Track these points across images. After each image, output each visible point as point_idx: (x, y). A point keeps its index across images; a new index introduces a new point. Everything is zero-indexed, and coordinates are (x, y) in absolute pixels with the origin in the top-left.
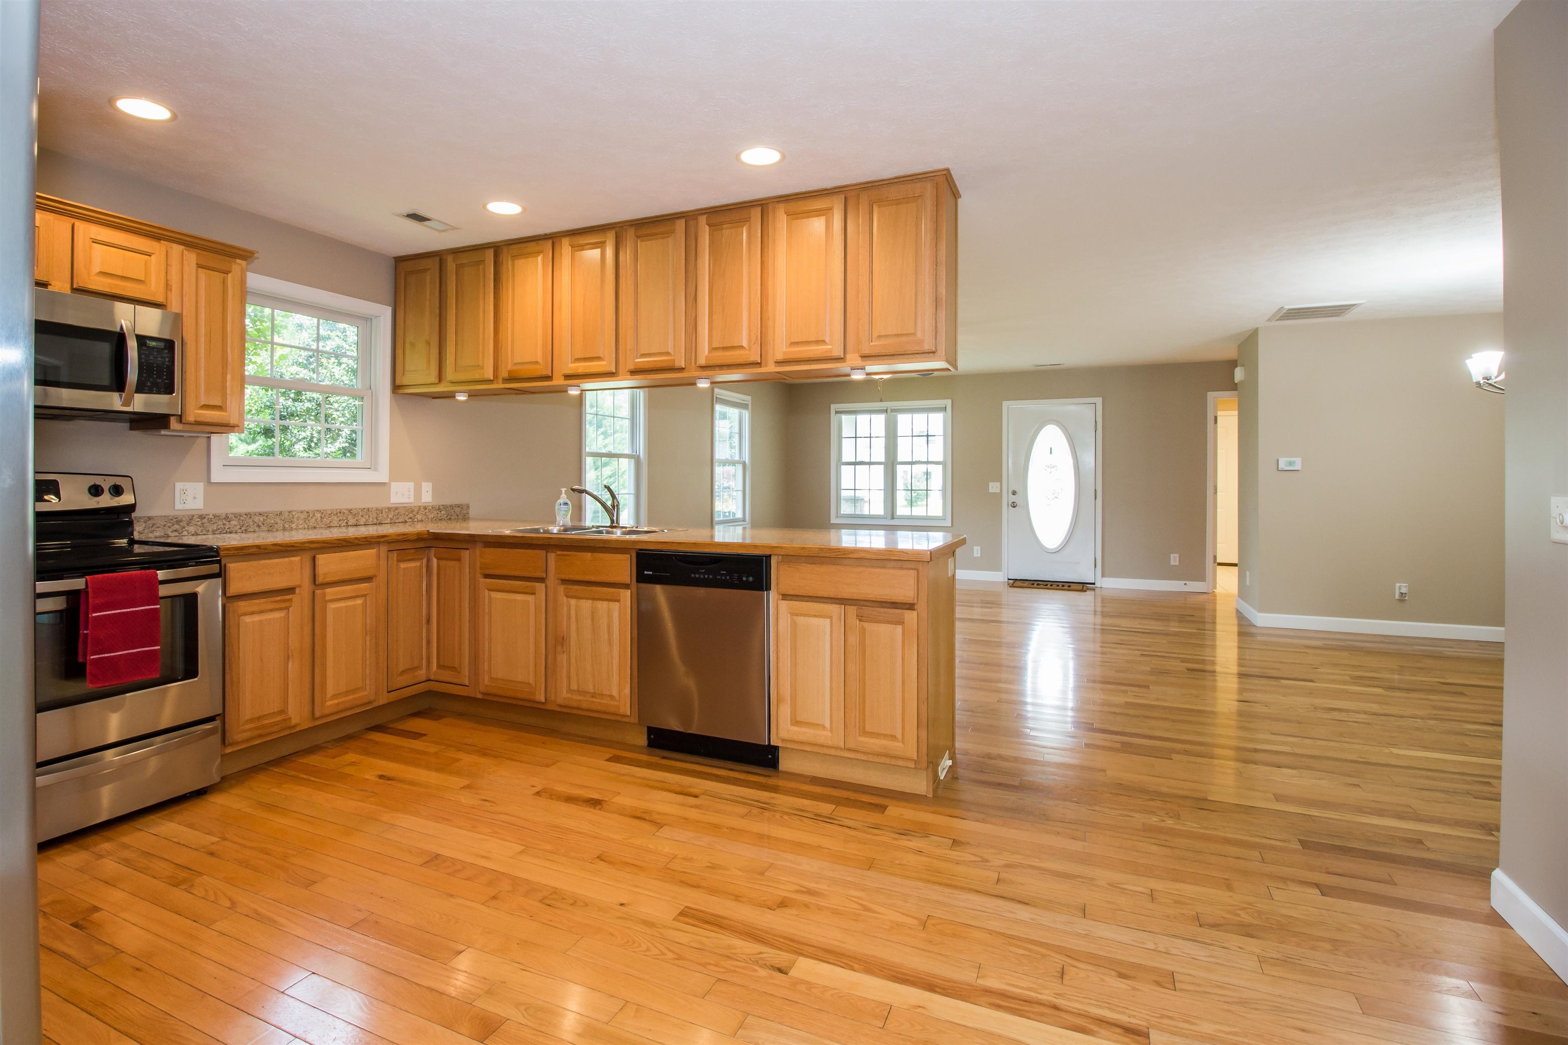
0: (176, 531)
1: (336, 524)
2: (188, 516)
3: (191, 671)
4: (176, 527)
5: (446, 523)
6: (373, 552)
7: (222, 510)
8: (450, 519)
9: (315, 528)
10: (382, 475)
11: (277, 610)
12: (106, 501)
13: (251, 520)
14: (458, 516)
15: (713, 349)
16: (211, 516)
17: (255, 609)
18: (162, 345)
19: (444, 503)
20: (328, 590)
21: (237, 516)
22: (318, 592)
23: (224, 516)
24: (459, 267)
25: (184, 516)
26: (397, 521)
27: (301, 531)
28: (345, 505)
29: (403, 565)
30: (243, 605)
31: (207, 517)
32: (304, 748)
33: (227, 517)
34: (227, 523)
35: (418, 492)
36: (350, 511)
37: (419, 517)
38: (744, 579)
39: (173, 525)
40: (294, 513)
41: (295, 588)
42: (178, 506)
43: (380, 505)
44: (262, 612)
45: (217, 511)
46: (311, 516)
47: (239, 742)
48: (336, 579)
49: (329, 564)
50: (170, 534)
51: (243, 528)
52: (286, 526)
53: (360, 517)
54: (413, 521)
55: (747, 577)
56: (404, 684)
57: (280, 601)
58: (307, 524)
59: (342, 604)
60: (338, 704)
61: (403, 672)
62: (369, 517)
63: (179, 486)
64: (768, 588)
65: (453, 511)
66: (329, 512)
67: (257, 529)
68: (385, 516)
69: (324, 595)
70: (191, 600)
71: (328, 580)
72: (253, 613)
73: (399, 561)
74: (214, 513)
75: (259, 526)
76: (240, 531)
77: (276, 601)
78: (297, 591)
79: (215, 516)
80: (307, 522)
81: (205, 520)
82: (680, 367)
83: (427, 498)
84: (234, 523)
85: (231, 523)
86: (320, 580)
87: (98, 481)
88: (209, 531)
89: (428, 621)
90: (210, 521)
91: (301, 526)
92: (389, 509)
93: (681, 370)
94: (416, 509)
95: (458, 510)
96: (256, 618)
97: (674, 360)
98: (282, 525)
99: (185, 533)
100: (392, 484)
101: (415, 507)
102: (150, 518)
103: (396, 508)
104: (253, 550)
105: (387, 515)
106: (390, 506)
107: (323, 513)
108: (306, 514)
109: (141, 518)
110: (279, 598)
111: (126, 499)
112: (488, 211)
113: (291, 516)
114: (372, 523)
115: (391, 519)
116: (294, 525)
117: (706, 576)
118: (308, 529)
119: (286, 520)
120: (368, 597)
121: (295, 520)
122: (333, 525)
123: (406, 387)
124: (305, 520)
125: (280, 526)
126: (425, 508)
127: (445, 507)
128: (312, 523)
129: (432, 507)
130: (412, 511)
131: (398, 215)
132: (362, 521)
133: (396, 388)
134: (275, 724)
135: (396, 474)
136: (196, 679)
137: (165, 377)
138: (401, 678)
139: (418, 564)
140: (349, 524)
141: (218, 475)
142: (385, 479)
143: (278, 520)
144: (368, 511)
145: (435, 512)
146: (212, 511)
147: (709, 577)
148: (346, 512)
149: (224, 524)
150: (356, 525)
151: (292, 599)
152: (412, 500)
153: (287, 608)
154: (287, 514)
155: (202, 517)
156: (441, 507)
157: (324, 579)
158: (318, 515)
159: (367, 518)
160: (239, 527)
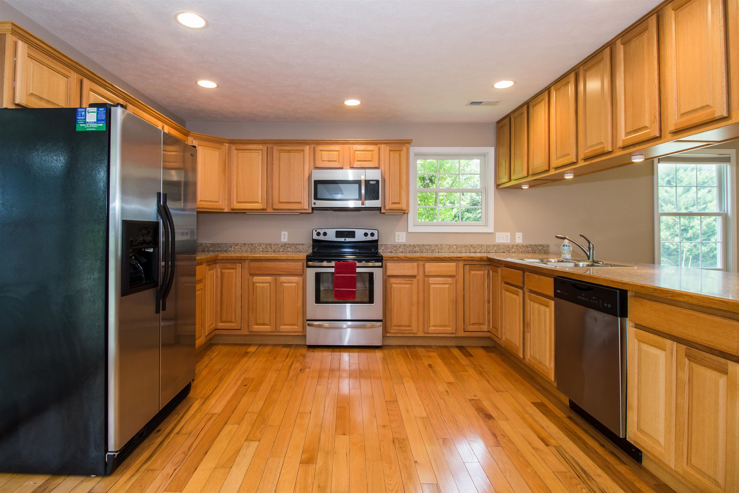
0: (395, 250)
1: (464, 251)
2: (399, 245)
3: (371, 301)
4: (395, 249)
5: (532, 254)
6: (454, 264)
7: (412, 243)
8: (534, 252)
9: (453, 252)
10: (490, 229)
11: (407, 284)
12: (369, 238)
13: (424, 248)
14: (540, 251)
15: (627, 134)
16: (408, 245)
17: (398, 282)
18: (375, 182)
19: (531, 244)
20: (430, 279)
21: (418, 246)
22: (426, 279)
23: (413, 246)
24: (515, 118)
25: (398, 245)
26: (499, 252)
27: (446, 253)
28: (469, 243)
29: (473, 272)
30: (393, 280)
31: (407, 245)
32: (424, 345)
33: (414, 246)
34: (414, 248)
35: (513, 237)
36: (471, 246)
37: (513, 250)
38: (606, 305)
39: (394, 248)
40: (443, 245)
41: (416, 276)
42: (397, 241)
43: (488, 243)
44: (400, 284)
45: (410, 244)
46: (451, 247)
47: (391, 333)
48: (435, 274)
49: (430, 267)
50: (393, 251)
51: (421, 251)
53: (477, 249)
54: (509, 252)
55: (607, 304)
56: (474, 330)
57: (408, 280)
59: (438, 286)
60: (435, 330)
61: (473, 324)
62: (482, 249)
63: (397, 233)
64: (626, 316)
65: (536, 248)
66: (460, 246)
67: (427, 251)
68: (491, 249)
69: (428, 281)
70: (371, 275)
71: (430, 274)
72: (397, 284)
73: (470, 270)
74: (409, 244)
75: (427, 250)
76: (419, 251)
77: (407, 280)
78: (417, 277)
79: (409, 245)
80: (449, 249)
81: (406, 247)
82: (608, 151)
83: (519, 239)
84: (417, 248)
85: (416, 248)
86: (426, 274)
87: (367, 231)
88: (407, 251)
89: (489, 302)
90: (408, 247)
91: (446, 251)
92: (494, 246)
93: (610, 153)
94: (511, 246)
95: (540, 248)
96: (398, 286)
97: (604, 147)
98: (438, 251)
99: (398, 251)
100: (497, 234)
101: (510, 245)
102: (386, 245)
103: (498, 245)
104: (397, 258)
105: (493, 248)
106: (495, 244)
108: (449, 246)
109: (383, 245)
110: (407, 279)
111: (375, 238)
112: (495, 88)
113: (442, 247)
114: (484, 252)
115: (495, 251)
116: (443, 251)
117: (585, 299)
118: (450, 252)
119: (440, 247)
120: (451, 285)
121: (444, 248)
123: (501, 185)
125: (437, 250)
126: (517, 246)
127: (531, 246)
128: (452, 250)
129: (522, 246)
130: (508, 247)
131: (466, 105)
132: (478, 250)
133: (498, 186)
134: (407, 330)
135: (498, 227)
136: (373, 304)
137: (376, 194)
138: (472, 326)
139: (482, 272)
140: (471, 252)
141: (411, 229)
142: (492, 231)
143: (436, 248)
144: (482, 246)
145: (524, 248)
146: (408, 243)
147: (586, 299)
148: (469, 246)
149: (413, 249)
150: (475, 252)
151: (413, 280)
152: (509, 241)
153: (412, 284)
154: (440, 245)
155: (404, 245)
156: (528, 246)
157: (428, 274)
158: (455, 247)
159: (481, 249)
160: (419, 250)
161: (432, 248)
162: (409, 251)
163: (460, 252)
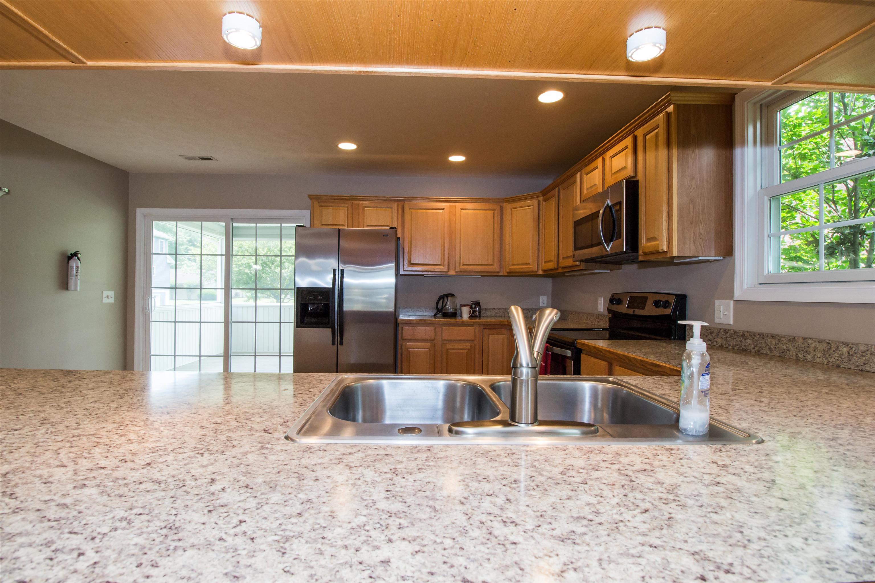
0: (710, 340)
2: (717, 329)
4: (710, 337)
12: (660, 311)
13: (763, 341)
16: (732, 332)
21: (752, 335)
25: (715, 329)
33: (743, 335)
39: (708, 335)
40: (810, 342)
42: (716, 320)
46: (833, 349)
51: (757, 349)
52: (800, 356)
58: (827, 359)
63: (716, 302)
67: (769, 352)
75: (771, 349)
76: (753, 350)
80: (827, 356)
81: (728, 335)
84: (749, 341)
91: (818, 360)
107: (851, 348)
108: (826, 345)
116: (809, 356)
119: (800, 348)
122: (868, 369)
124: (824, 353)
128: (834, 358)
141: (739, 294)
143: (791, 347)
146: (742, 327)
149: (741, 341)
154: (801, 341)
158: (845, 350)
160: (752, 346)
161: (780, 345)
162: (734, 346)
163: (860, 368)
